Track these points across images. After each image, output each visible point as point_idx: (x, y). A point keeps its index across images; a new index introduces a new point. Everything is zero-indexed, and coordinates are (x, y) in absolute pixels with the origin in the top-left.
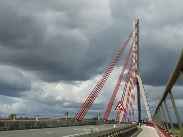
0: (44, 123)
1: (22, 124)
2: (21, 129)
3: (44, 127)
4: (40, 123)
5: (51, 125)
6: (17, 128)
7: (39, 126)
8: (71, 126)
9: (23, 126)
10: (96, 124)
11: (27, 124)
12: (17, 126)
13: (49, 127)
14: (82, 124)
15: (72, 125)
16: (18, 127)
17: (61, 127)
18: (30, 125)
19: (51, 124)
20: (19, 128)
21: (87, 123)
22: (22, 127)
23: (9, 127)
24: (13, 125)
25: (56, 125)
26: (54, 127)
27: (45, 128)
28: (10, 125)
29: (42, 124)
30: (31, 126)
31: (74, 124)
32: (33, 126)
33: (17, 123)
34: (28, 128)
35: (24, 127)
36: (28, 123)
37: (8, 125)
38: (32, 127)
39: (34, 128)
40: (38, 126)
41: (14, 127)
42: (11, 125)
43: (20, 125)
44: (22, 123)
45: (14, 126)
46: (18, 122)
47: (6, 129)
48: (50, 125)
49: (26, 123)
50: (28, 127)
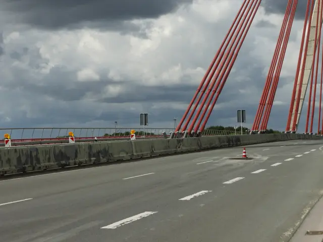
0: (105, 149)
1: (48, 156)
2: (46, 170)
3: (104, 160)
4: (94, 151)
5: (123, 155)
6: (34, 169)
7: (93, 159)
8: (176, 153)
9: (49, 160)
10: (241, 145)
11: (61, 153)
12: (35, 162)
13: (120, 161)
14: (203, 146)
15: (179, 150)
16: (38, 166)
17: (151, 157)
18: (68, 158)
19: (123, 151)
20: (40, 168)
21: (217, 143)
22: (47, 164)
23: (14, 168)
24: (23, 159)
25: (136, 152)
26: (131, 160)
27: (108, 163)
28: (14, 162)
29: (99, 152)
30: (71, 161)
31: (184, 148)
32: (77, 160)
33: (34, 154)
34: (64, 168)
35: (52, 163)
36: (63, 150)
37: (9, 161)
38: (75, 164)
39: (80, 166)
40: (91, 160)
41: (26, 166)
42: (19, 159)
43: (41, 160)
44: (47, 152)
45: (26, 163)
46: (37, 149)
47: (6, 172)
48: (121, 155)
49: (57, 151)
50: (63, 162)
